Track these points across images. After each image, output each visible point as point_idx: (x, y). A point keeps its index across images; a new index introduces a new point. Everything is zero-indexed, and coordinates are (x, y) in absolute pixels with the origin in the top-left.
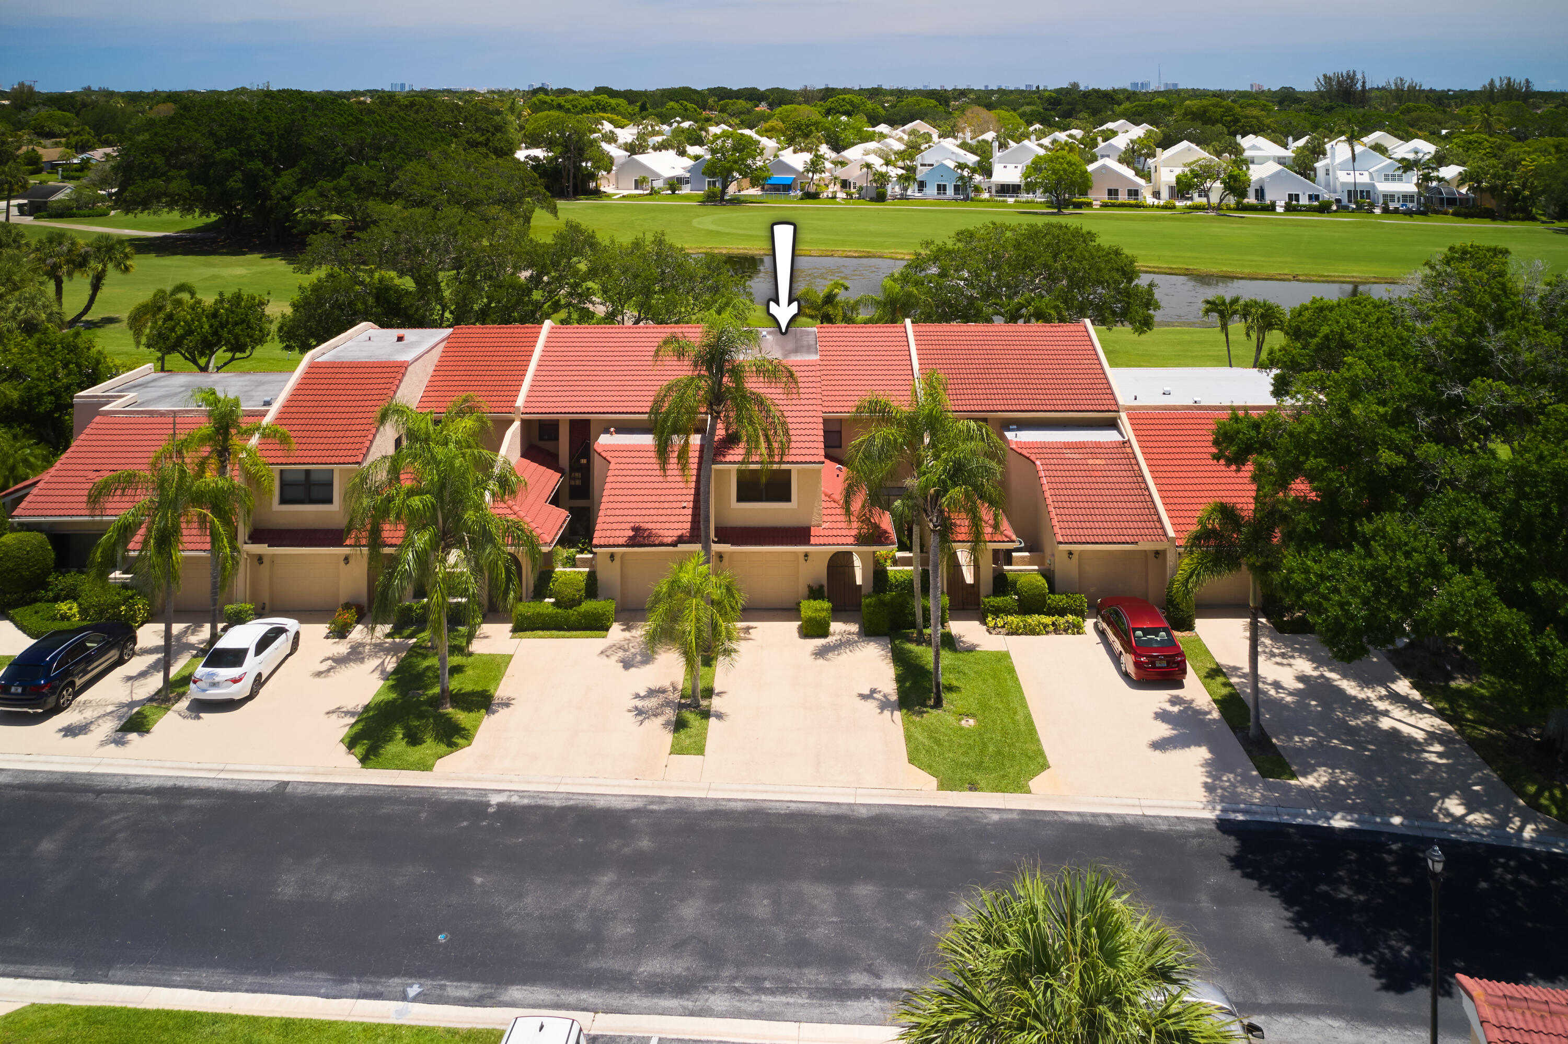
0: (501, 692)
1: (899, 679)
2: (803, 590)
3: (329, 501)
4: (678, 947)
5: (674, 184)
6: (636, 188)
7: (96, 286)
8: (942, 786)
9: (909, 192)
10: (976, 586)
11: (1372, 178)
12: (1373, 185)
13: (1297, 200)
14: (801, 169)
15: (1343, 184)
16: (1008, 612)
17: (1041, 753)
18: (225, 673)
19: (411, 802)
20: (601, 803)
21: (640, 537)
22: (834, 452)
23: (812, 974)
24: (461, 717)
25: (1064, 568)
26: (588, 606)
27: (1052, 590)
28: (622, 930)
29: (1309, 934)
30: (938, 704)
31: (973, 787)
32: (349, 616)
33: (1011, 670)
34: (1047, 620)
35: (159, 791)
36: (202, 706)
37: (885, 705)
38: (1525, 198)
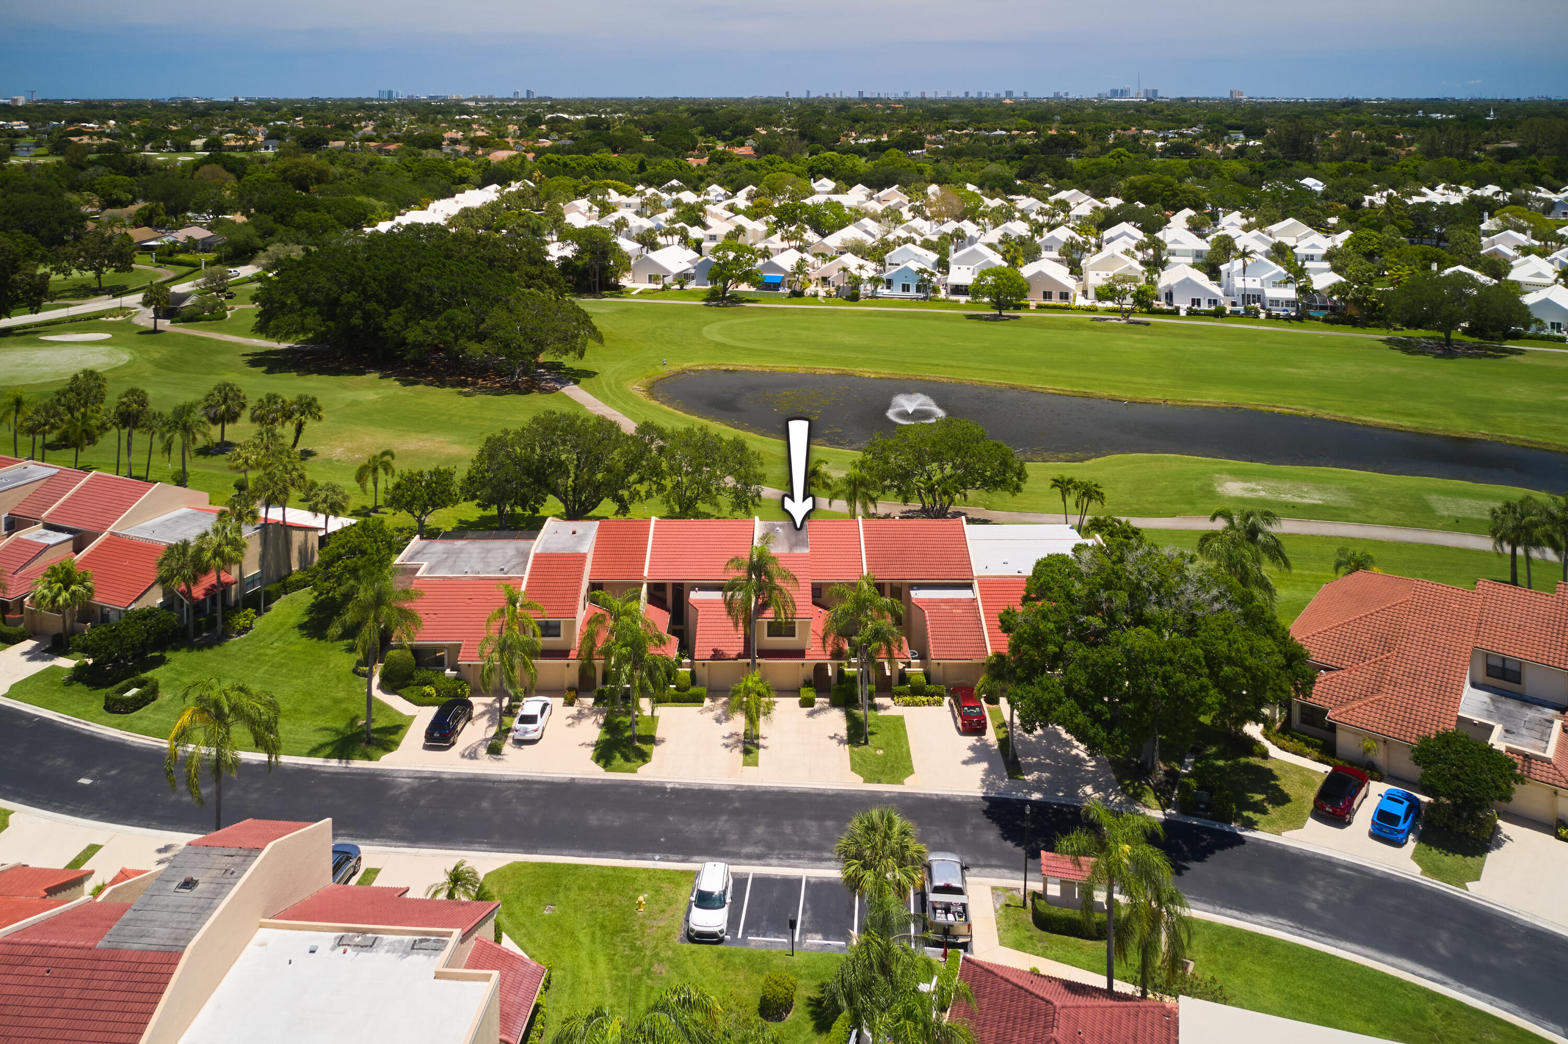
0: (659, 735)
1: (849, 729)
2: (801, 682)
3: (559, 635)
4: (756, 843)
5: (683, 278)
6: (650, 282)
7: (299, 431)
8: (865, 781)
9: (879, 290)
10: (890, 677)
11: (1262, 285)
12: (1263, 291)
13: (1199, 305)
14: (789, 270)
15: (1239, 289)
16: (905, 695)
17: (912, 767)
18: (531, 727)
19: (631, 787)
20: (716, 788)
21: (717, 655)
22: (818, 600)
23: (809, 853)
24: (644, 747)
25: (935, 671)
26: (693, 690)
27: (929, 682)
28: (733, 837)
29: (1006, 839)
30: (866, 743)
31: (879, 782)
32: (573, 694)
33: (903, 726)
34: (924, 699)
35: (519, 782)
36: (520, 743)
37: (841, 741)
38: (1381, 310)
